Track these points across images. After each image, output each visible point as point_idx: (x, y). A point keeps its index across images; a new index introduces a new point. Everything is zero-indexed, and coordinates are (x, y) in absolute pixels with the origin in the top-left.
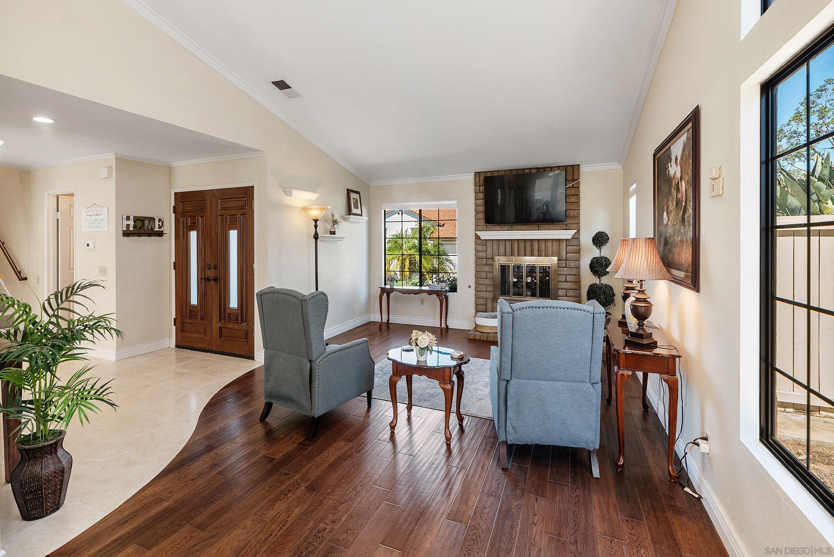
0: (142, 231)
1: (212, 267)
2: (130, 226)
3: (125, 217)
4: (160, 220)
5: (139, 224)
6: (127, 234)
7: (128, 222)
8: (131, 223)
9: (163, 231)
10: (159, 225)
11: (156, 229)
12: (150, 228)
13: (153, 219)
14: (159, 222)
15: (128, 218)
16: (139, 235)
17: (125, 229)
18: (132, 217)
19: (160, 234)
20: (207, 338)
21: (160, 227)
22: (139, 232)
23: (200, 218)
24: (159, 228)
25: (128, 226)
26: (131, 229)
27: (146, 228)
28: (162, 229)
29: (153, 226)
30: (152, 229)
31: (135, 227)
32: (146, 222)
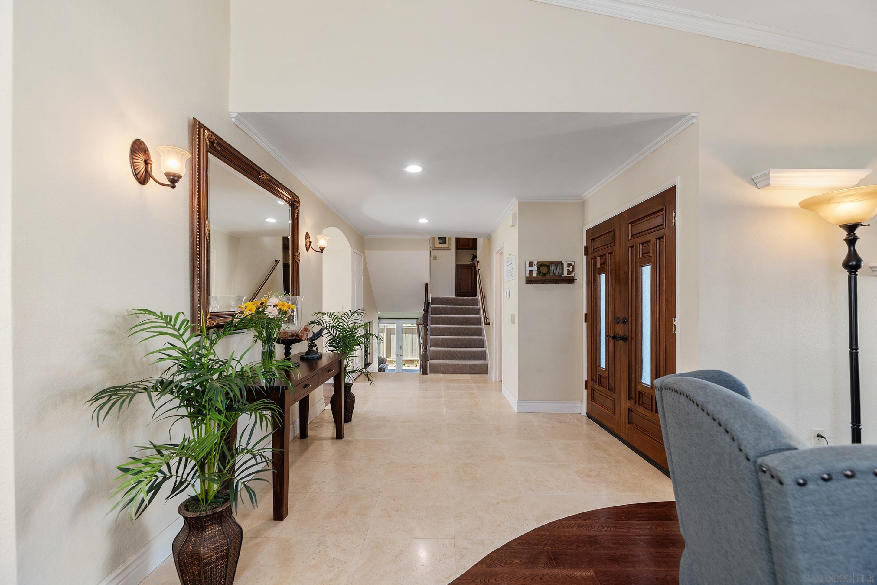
0: (548, 277)
1: (621, 321)
2: (534, 272)
3: (528, 263)
4: (569, 265)
5: (544, 270)
6: (530, 281)
7: (531, 268)
8: (535, 268)
9: (573, 277)
10: (568, 270)
11: (565, 274)
12: (557, 274)
13: (561, 264)
14: (568, 267)
15: (531, 264)
16: (544, 282)
17: (528, 276)
18: (535, 263)
19: (571, 281)
20: (615, 417)
21: (569, 272)
22: (544, 278)
23: (609, 256)
24: (568, 274)
25: (531, 272)
26: (535, 275)
27: (552, 274)
28: (572, 275)
29: (561, 272)
30: (560, 275)
31: (539, 272)
32: (553, 268)
